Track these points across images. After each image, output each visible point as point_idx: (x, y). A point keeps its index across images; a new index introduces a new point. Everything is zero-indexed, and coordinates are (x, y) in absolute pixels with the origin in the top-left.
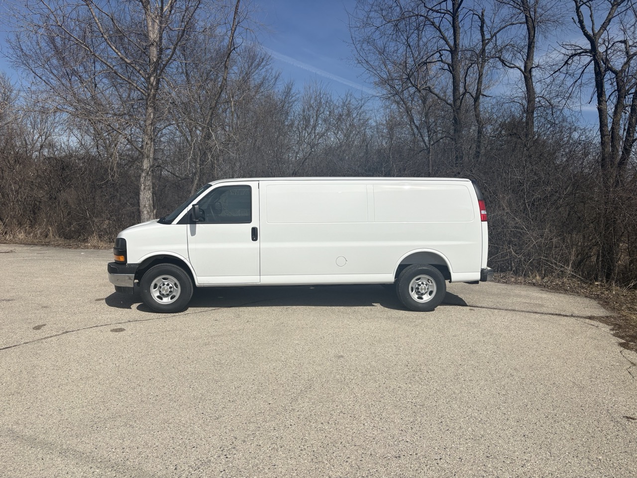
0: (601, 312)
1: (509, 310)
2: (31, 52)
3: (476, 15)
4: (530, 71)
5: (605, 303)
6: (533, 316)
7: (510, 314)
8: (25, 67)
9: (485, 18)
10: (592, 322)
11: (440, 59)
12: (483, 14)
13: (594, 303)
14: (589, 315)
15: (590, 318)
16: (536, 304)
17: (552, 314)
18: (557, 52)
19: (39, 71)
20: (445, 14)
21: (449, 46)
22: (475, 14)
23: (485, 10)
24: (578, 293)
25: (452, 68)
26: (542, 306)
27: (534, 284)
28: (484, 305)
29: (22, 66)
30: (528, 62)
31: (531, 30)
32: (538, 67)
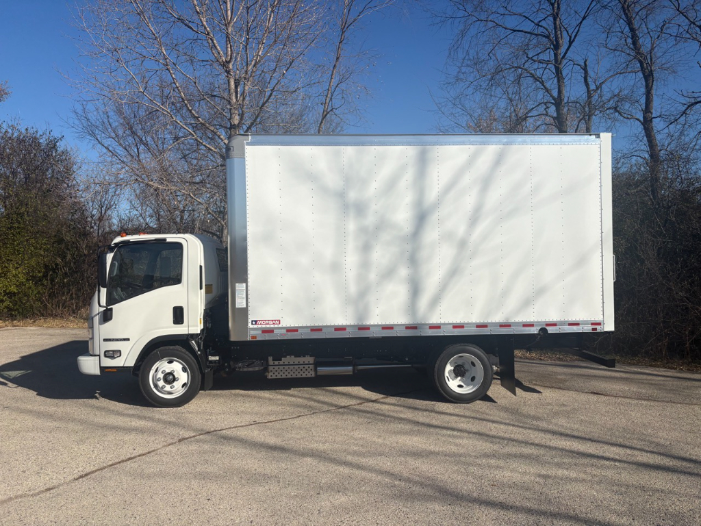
2: (98, 122)
3: (578, 65)
8: (91, 138)
11: (544, 112)
12: (585, 64)
18: (673, 101)
19: (107, 142)
20: (548, 64)
21: (554, 98)
22: (574, 64)
23: (587, 60)
25: (558, 122)
29: (88, 137)
31: (648, 77)
32: (660, 116)
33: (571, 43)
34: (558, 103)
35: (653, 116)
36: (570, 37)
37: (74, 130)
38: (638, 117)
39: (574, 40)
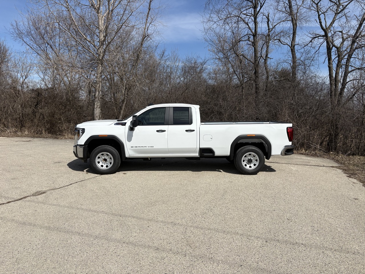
0: (336, 165)
1: (295, 164)
3: (265, 16)
4: (294, 46)
5: (337, 161)
6: (306, 166)
7: (296, 166)
8: (20, 40)
9: (269, 18)
10: (334, 168)
11: (248, 39)
12: (268, 16)
13: (332, 161)
14: (331, 166)
15: (332, 167)
16: (306, 162)
17: (315, 166)
18: (306, 35)
19: (30, 43)
20: (250, 16)
21: (252, 32)
22: (263, 15)
23: (269, 13)
24: (323, 157)
25: (254, 44)
26: (309, 162)
27: (302, 154)
28: (283, 162)
30: (293, 42)
31: (295, 25)
32: (298, 44)
33: (261, 7)
34: (255, 35)
35: (295, 44)
36: (261, 4)
37: (12, 35)
38: (288, 44)
39: (262, 6)
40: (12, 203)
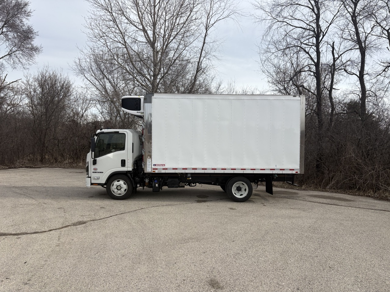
2: (86, 68)
4: (363, 77)
9: (334, 46)
18: (378, 64)
20: (312, 45)
21: (314, 62)
22: (328, 44)
23: (334, 42)
25: (316, 74)
27: (369, 196)
30: (362, 71)
31: (363, 54)
34: (317, 65)
35: (364, 73)
36: (323, 33)
38: (356, 74)
39: (325, 35)
40: (53, 231)
